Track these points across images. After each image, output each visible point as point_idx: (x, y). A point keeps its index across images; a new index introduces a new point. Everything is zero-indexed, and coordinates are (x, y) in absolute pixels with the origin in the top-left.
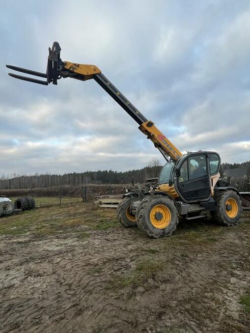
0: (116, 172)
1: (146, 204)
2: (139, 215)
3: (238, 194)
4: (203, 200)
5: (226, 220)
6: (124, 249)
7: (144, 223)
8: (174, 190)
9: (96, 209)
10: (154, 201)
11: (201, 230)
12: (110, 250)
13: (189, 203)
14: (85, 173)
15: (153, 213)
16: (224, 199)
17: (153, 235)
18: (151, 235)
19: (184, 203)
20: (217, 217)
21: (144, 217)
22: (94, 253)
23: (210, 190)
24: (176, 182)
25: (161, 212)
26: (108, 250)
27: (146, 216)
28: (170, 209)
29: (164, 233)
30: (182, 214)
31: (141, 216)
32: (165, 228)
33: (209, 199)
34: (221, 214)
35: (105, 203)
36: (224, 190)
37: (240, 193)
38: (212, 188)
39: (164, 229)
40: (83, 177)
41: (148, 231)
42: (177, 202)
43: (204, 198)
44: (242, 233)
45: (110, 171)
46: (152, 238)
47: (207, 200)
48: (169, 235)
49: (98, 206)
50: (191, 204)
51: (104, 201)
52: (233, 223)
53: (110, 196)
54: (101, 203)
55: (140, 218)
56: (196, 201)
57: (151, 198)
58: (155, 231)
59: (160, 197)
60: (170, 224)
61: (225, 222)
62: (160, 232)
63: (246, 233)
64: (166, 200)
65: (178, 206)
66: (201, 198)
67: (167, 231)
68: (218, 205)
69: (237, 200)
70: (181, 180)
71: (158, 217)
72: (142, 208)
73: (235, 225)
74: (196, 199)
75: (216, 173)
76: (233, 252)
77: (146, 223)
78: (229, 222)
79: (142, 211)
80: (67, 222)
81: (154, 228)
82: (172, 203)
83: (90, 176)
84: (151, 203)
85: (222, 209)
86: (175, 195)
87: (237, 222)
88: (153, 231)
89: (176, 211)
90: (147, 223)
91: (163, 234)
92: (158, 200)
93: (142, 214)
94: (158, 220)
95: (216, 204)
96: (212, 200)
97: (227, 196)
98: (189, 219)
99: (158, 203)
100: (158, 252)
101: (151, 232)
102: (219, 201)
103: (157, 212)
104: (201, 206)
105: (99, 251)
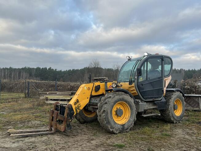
0: (56, 70)
1: (110, 100)
2: (102, 110)
3: (183, 96)
4: (157, 99)
5: (174, 118)
6: (88, 144)
7: (106, 118)
8: (134, 88)
9: (42, 105)
10: (117, 97)
11: (153, 126)
12: (76, 146)
13: (145, 102)
14: (23, 69)
15: (115, 109)
16: (173, 99)
17: (114, 130)
18: (111, 130)
19: (142, 100)
20: (166, 114)
21: (107, 112)
22: (60, 149)
23: (163, 91)
24: (136, 81)
25: (121, 108)
26: (73, 146)
27: (109, 111)
28: (130, 106)
29: (123, 128)
30: (140, 111)
31: (104, 111)
32: (125, 124)
33: (161, 98)
34: (169, 112)
35: (51, 100)
36: (173, 91)
37: (185, 95)
38: (165, 89)
39: (123, 125)
40: (20, 73)
41: (109, 127)
42: (136, 100)
43: (158, 98)
44: (187, 130)
45: (50, 69)
46: (113, 133)
47: (160, 99)
48: (127, 131)
49: (44, 102)
50: (147, 102)
51: (50, 97)
52: (178, 121)
53: (58, 93)
54: (47, 99)
55: (103, 113)
56: (151, 100)
57: (115, 95)
58: (116, 127)
59: (122, 95)
60: (129, 121)
61: (172, 119)
62: (120, 127)
63: (191, 130)
64: (127, 97)
65: (137, 104)
66: (156, 98)
67: (126, 127)
68: (168, 104)
69: (182, 101)
70: (141, 79)
71: (119, 113)
72: (106, 103)
73: (179, 122)
74: (152, 98)
75: (168, 76)
76: (189, 146)
77: (108, 118)
78: (175, 119)
79: (105, 106)
80: (13, 118)
81: (115, 123)
82: (132, 100)
83: (29, 72)
84: (114, 99)
85: (171, 107)
86: (135, 93)
87: (180, 120)
88: (114, 126)
89: (135, 109)
90: (110, 118)
91: (123, 130)
92: (121, 97)
93: (105, 109)
94: (118, 116)
95: (167, 103)
96: (164, 100)
97: (176, 96)
98: (145, 116)
99: (120, 100)
100: (124, 146)
101: (112, 128)
102: (169, 100)
103: (118, 108)
104: (155, 104)
105: (64, 147)
